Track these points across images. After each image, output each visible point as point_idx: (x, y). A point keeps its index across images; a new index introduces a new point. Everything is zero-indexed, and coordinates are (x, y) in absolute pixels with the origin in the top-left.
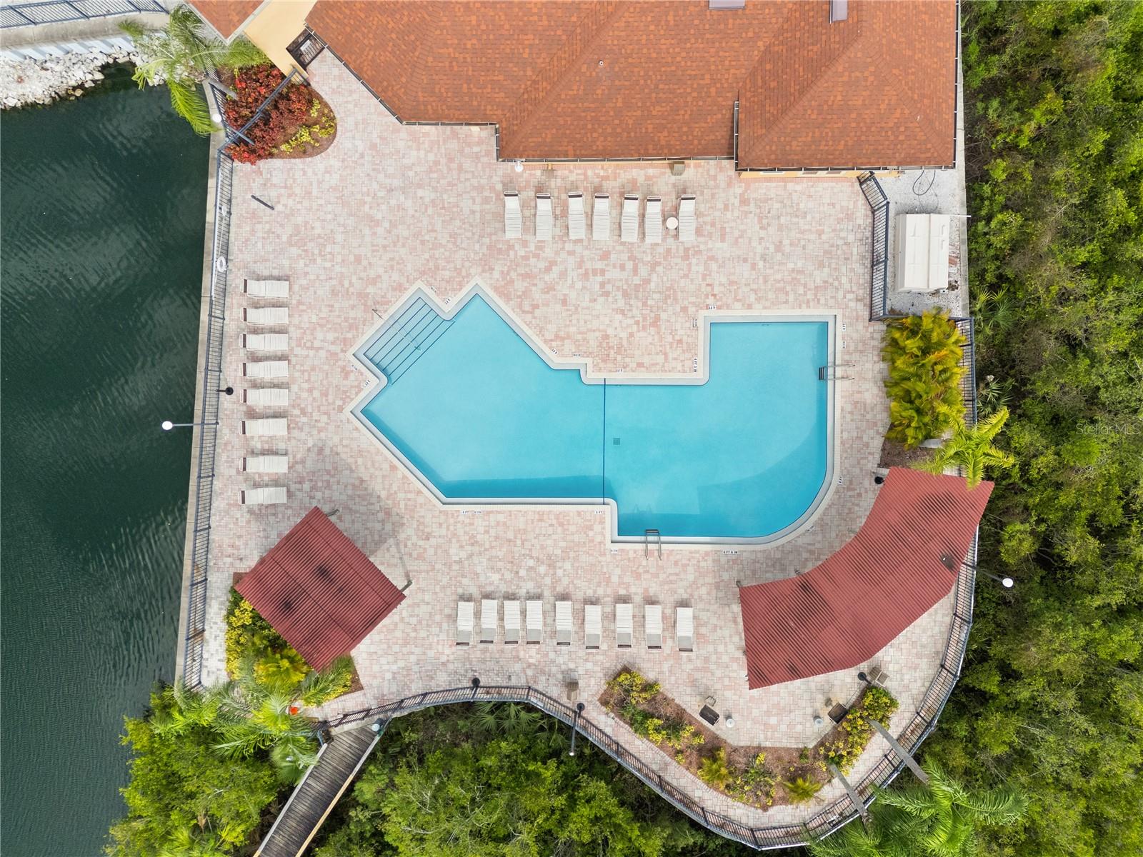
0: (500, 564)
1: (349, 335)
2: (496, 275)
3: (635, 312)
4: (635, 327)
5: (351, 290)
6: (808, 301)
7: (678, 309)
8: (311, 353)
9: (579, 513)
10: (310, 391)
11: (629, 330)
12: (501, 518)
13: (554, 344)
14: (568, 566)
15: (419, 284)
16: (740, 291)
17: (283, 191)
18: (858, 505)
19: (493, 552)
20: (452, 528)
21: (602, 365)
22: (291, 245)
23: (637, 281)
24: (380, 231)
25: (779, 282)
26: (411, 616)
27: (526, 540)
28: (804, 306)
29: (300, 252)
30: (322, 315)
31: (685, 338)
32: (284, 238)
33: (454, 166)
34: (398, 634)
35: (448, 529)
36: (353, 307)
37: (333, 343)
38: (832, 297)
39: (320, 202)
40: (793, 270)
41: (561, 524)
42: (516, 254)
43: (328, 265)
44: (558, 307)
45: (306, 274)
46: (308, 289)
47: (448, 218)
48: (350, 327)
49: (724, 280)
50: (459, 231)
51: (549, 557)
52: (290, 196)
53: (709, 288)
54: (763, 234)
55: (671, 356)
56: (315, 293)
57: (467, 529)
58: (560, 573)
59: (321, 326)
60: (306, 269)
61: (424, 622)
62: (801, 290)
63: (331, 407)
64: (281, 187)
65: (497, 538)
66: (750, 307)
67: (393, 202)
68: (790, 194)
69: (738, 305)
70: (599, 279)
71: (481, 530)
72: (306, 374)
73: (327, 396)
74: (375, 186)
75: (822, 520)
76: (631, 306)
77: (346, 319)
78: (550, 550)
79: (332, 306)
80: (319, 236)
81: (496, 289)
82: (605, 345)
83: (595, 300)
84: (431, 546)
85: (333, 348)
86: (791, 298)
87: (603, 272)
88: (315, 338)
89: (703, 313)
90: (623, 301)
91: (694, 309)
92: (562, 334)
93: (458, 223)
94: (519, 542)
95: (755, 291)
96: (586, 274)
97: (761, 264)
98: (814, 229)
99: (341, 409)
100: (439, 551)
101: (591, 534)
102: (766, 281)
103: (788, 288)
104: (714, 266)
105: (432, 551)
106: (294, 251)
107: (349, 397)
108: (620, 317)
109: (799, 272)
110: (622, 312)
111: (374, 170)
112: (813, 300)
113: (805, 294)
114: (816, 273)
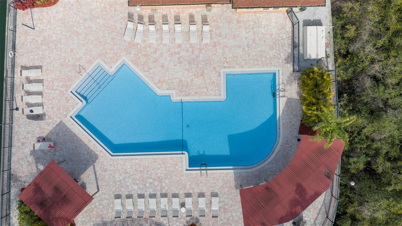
0: (138, 182)
1: (69, 83)
2: (132, 55)
3: (193, 70)
4: (194, 77)
5: (69, 64)
6: (267, 64)
7: (212, 68)
8: (53, 92)
9: (171, 158)
10: (53, 108)
11: (191, 78)
12: (137, 161)
13: (158, 85)
14: (167, 181)
15: (98, 60)
16: (238, 60)
17: (38, 21)
18: (290, 151)
19: (134, 177)
20: (116, 166)
21: (179, 93)
22: (43, 45)
23: (194, 56)
24: (81, 37)
25: (254, 56)
26: (100, 205)
27: (149, 171)
28: (265, 66)
29: (46, 48)
30: (57, 75)
31: (215, 81)
32: (40, 42)
33: (112, 9)
34: (94, 213)
35: (114, 167)
36: (70, 71)
37: (62, 87)
38: (277, 62)
39: (55, 26)
40: (260, 51)
41: (164, 163)
42: (141, 46)
43: (59, 53)
44: (160, 69)
45: (49, 57)
46: (50, 64)
47: (110, 31)
48: (69, 80)
49: (231, 55)
50: (116, 37)
51: (159, 178)
52: (41, 23)
53: (225, 59)
54: (247, 35)
55: (209, 89)
56: (54, 65)
57: (123, 167)
58: (164, 184)
59: (57, 80)
60: (49, 55)
61: (105, 207)
62: (264, 59)
63: (62, 115)
64: (37, 20)
65: (136, 170)
66: (242, 67)
67: (86, 25)
68: (258, 18)
69: (237, 66)
70: (177, 56)
71: (129, 167)
72: (50, 101)
73: (60, 110)
74: (78, 18)
75: (276, 157)
76: (192, 67)
77: (67, 76)
78: (159, 175)
79: (61, 71)
80: (55, 41)
81: (132, 61)
82: (180, 84)
83: (176, 65)
84: (107, 175)
85: (61, 89)
86: (260, 63)
87: (179, 53)
88: (54, 85)
89: (222, 70)
90: (188, 65)
91: (219, 68)
92: (162, 80)
93: (115, 33)
94: (145, 172)
95: (245, 60)
96: (171, 54)
97: (247, 49)
98: (268, 33)
99: (66, 116)
100: (111, 177)
101: (177, 167)
102: (249, 56)
103: (259, 59)
104: (227, 50)
105: (107, 177)
106: (44, 47)
107: (69, 110)
108: (187, 72)
109: (263, 51)
110: (188, 70)
111: (78, 11)
112: (269, 63)
113: (266, 61)
114: (270, 52)
